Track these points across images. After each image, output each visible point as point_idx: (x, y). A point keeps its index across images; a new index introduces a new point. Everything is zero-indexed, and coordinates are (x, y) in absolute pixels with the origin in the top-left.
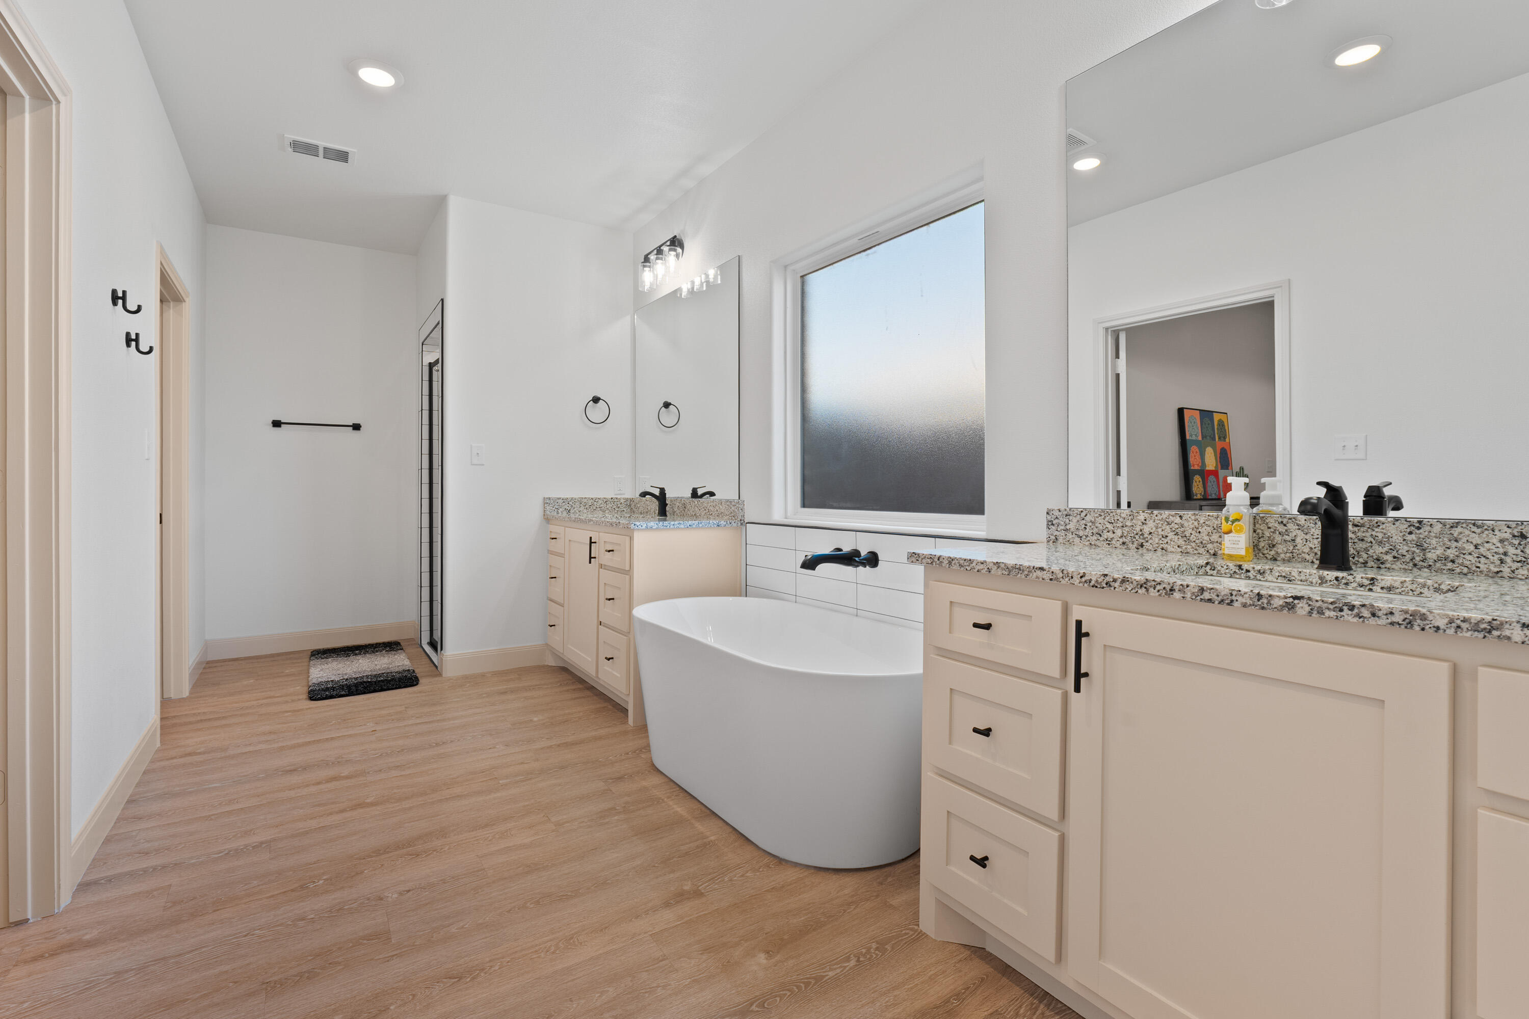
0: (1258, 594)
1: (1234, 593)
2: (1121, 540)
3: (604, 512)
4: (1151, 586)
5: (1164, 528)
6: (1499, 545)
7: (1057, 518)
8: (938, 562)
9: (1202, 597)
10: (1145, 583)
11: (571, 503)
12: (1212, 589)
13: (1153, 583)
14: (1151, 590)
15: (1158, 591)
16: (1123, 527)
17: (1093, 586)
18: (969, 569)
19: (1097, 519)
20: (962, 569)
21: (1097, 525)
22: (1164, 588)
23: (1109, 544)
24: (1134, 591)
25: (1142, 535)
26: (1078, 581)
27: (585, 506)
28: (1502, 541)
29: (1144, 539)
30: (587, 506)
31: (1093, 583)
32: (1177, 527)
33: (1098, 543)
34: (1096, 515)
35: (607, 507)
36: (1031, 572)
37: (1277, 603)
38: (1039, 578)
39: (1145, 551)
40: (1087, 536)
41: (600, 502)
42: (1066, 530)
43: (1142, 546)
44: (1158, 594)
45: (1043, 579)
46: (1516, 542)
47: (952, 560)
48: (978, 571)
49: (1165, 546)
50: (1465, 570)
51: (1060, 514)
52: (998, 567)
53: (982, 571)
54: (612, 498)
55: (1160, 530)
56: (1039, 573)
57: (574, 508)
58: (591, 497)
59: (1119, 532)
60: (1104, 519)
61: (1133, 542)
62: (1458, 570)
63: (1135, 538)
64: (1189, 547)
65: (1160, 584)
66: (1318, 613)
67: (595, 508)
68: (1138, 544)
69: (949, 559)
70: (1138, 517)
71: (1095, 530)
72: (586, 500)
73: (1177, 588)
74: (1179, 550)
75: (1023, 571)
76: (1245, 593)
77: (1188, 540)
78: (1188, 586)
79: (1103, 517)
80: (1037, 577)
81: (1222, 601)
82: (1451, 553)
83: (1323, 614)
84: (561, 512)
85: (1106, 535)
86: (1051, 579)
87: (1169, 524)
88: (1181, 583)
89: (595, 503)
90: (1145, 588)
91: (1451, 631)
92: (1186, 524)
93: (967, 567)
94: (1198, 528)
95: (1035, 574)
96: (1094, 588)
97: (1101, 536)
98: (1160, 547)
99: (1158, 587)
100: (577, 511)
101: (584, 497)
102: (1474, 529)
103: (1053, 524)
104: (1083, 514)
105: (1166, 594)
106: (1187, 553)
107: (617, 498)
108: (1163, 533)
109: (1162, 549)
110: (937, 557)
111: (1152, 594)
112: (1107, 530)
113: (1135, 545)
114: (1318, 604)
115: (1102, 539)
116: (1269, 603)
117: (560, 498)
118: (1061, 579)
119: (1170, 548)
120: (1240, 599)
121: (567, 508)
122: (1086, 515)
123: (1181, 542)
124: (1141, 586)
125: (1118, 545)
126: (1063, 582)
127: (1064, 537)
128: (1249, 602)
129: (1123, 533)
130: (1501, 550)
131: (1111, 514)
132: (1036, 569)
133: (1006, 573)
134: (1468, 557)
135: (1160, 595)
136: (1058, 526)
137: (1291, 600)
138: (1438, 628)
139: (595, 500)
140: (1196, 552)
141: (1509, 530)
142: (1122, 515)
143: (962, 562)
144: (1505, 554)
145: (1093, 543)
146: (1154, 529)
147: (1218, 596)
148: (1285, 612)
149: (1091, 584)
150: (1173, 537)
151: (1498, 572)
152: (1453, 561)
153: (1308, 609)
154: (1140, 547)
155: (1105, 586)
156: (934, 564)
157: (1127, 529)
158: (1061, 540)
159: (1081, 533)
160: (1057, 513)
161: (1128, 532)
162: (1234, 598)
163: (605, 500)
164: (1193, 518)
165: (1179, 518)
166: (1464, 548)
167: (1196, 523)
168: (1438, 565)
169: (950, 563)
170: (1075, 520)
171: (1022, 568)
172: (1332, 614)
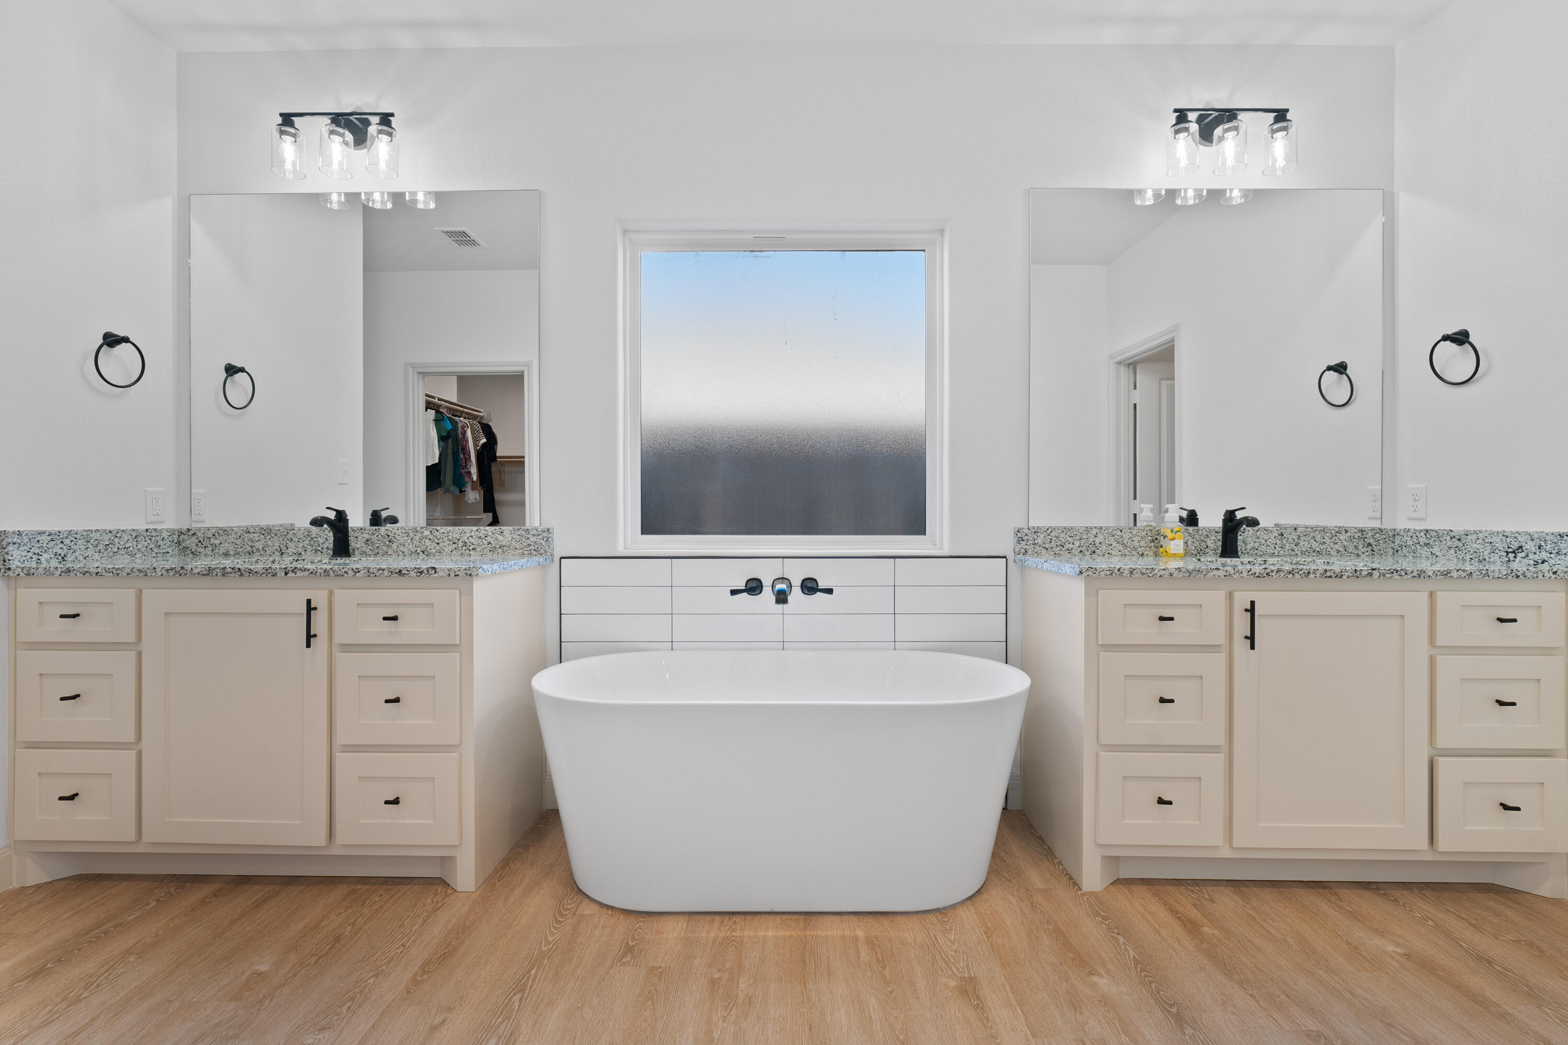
0: (1355, 570)
1: (1343, 571)
2: (1079, 549)
3: (133, 555)
4: (1296, 572)
5: (1109, 539)
6: (1274, 539)
7: (1026, 535)
8: (1118, 573)
9: (1326, 575)
10: (1292, 571)
11: (67, 541)
12: (1331, 570)
13: (1297, 570)
14: (1296, 574)
15: (1300, 575)
16: (1080, 539)
17: (1257, 577)
18: (1150, 575)
19: (1060, 535)
20: (1144, 576)
21: (1060, 539)
22: (1304, 573)
23: (1070, 553)
24: (1285, 576)
25: (1095, 544)
26: (1246, 575)
27: (96, 546)
28: (1275, 537)
29: (1096, 547)
30: (101, 547)
31: (1257, 574)
32: (1119, 537)
33: (1061, 552)
34: (1059, 532)
35: (139, 547)
36: (1209, 572)
37: (1365, 573)
38: (1215, 576)
39: (1096, 555)
40: (1052, 548)
41: (126, 538)
42: (1035, 544)
43: (1094, 552)
44: (1300, 576)
45: (1219, 576)
46: (1280, 538)
47: (1134, 570)
48: (1160, 576)
49: (1110, 551)
50: (1262, 553)
51: (1029, 531)
52: (1180, 572)
53: (1164, 576)
54: (147, 530)
55: (1107, 540)
56: (1215, 572)
57: (75, 552)
58: (108, 528)
59: (1077, 544)
60: (1066, 534)
61: (1088, 550)
62: (1259, 554)
63: (1089, 547)
64: (1126, 551)
65: (1301, 570)
66: (1383, 576)
67: (116, 550)
68: (1091, 551)
69: (1131, 569)
70: (1092, 532)
71: (1059, 543)
72: (98, 534)
73: (1311, 572)
74: (1120, 553)
75: (1202, 572)
76: (1349, 570)
77: (1125, 546)
78: (1318, 570)
79: (1065, 532)
80: (1214, 575)
81: (1337, 576)
82: (1256, 545)
83: (1385, 576)
84: (47, 560)
85: (1067, 546)
86: (1225, 576)
87: (1113, 536)
88: (1314, 568)
89: (116, 540)
90: (1292, 574)
91: (1434, 577)
92: (1124, 536)
93: (1149, 574)
94: (1132, 538)
95: (1212, 573)
96: (1258, 578)
97: (1063, 547)
98: (1107, 552)
99: (1300, 572)
100: (81, 558)
101: (94, 528)
102: (1265, 532)
103: (1023, 540)
104: (1049, 531)
105: (1305, 576)
106: (1125, 555)
107: (155, 530)
108: (1109, 542)
109: (1109, 554)
110: (1117, 569)
111: (1296, 577)
112: (1068, 542)
113: (1090, 552)
114: (1383, 572)
115: (1064, 549)
116: (1360, 574)
117: (41, 533)
118: (1233, 575)
119: (1114, 553)
120: (1346, 574)
121: (60, 551)
122: (1052, 531)
123: (1121, 548)
124: (1290, 573)
125: (1077, 553)
126: (1235, 576)
127: (1033, 549)
128: (1351, 575)
129: (1080, 544)
130: (1275, 542)
131: (1071, 531)
132: (1213, 569)
133: (1187, 575)
134: (1263, 547)
135: (1301, 577)
136: (1027, 541)
137: (1371, 571)
138: (1429, 576)
139: (116, 534)
140: (1131, 554)
141: (1277, 532)
142: (1080, 531)
143: (1144, 571)
144: (1276, 544)
145: (1057, 553)
146: (1103, 540)
147: (1334, 573)
148: (1368, 578)
149: (1256, 576)
150: (1116, 545)
151: (1273, 554)
152: (1257, 549)
153: (1378, 574)
154: (1092, 553)
155: (1265, 575)
156: (1114, 575)
157: (1083, 541)
158: (1030, 552)
159: (1047, 546)
160: (1026, 531)
161: (1084, 543)
162: (1343, 573)
163: (134, 534)
164: (1129, 531)
165: (1120, 532)
166: (1261, 542)
167: (1131, 535)
168: (1251, 551)
169: (1131, 573)
170: (1042, 536)
171: (1201, 570)
172: (1389, 576)
